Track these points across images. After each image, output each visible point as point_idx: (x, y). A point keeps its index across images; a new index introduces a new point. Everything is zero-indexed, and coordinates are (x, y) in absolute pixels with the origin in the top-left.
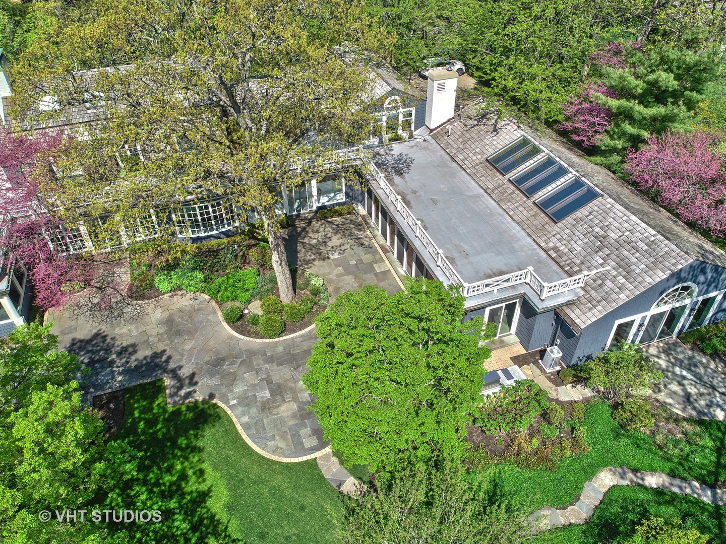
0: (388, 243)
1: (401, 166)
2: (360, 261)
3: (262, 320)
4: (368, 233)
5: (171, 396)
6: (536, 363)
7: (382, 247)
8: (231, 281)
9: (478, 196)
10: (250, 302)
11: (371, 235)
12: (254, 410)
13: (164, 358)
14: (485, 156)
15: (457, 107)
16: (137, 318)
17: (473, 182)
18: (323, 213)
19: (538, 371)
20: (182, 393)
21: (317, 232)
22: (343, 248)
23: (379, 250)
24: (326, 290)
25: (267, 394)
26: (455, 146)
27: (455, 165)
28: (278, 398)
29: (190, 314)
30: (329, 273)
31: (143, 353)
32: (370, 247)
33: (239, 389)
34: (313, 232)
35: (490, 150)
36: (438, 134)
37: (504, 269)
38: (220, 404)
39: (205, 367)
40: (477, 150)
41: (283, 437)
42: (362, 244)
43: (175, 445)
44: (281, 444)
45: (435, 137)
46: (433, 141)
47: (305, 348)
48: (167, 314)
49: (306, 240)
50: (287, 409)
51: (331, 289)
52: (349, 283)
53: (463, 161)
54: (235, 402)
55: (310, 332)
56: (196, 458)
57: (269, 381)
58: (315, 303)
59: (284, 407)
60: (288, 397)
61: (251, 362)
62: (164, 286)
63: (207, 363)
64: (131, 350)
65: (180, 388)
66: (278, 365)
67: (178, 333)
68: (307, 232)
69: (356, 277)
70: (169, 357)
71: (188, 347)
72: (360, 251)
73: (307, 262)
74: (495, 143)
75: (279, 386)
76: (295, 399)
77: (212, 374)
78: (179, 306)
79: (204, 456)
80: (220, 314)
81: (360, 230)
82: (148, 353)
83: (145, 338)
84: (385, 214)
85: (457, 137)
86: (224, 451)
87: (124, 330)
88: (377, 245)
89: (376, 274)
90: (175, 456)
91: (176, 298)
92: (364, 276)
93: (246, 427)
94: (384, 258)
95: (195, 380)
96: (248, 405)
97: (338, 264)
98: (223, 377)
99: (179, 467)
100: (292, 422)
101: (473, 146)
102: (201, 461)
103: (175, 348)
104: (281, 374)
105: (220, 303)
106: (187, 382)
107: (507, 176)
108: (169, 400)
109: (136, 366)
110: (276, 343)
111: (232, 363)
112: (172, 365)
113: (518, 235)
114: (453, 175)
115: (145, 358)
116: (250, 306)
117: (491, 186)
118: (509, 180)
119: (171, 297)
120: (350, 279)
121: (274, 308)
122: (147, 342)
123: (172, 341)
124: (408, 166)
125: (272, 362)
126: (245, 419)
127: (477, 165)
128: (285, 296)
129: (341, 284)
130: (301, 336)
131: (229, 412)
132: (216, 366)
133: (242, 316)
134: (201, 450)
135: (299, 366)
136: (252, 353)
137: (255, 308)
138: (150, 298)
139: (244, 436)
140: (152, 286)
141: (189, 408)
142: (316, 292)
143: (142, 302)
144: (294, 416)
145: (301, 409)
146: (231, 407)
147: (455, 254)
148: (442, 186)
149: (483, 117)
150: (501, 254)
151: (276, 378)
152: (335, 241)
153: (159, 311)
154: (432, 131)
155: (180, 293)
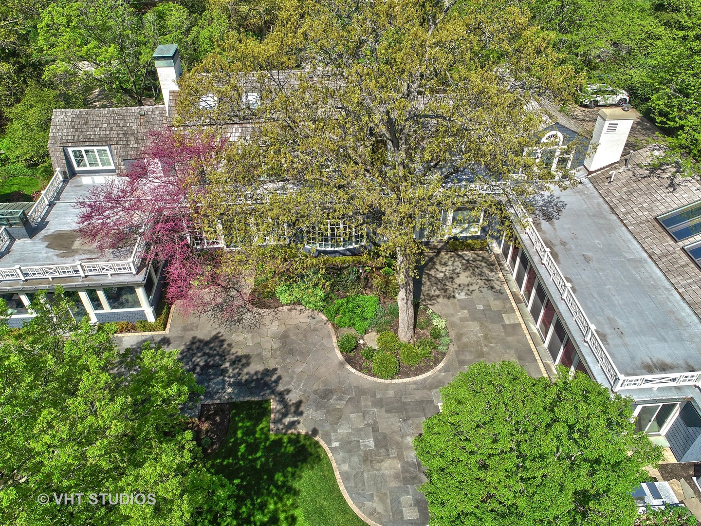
0: (522, 292)
1: (550, 210)
2: (488, 307)
3: (377, 357)
4: (501, 275)
5: (276, 422)
6: (688, 479)
7: (514, 295)
8: (350, 306)
9: (640, 261)
10: (366, 332)
11: (503, 279)
12: (355, 459)
13: (274, 378)
14: (654, 214)
15: (625, 153)
16: (254, 327)
17: (635, 242)
18: (455, 245)
19: (690, 491)
20: (287, 421)
21: (445, 264)
22: (471, 288)
23: (511, 298)
24: (448, 335)
25: (371, 443)
26: (617, 195)
27: (614, 217)
28: (382, 451)
29: (307, 332)
30: (453, 315)
31: (255, 367)
32: (501, 292)
33: (343, 430)
34: (441, 264)
35: (661, 207)
36: (601, 178)
37: (668, 361)
38: (322, 443)
39: (312, 397)
40: (645, 205)
41: (382, 500)
42: (492, 288)
43: (271, 479)
44: (379, 508)
45: (593, 181)
46: (590, 185)
47: (417, 398)
48: (283, 329)
49: (432, 272)
50: (390, 466)
51: (452, 334)
52: (474, 331)
53: (625, 214)
54: (336, 444)
55: (425, 380)
56: (290, 502)
57: (375, 430)
58: (435, 348)
59: (386, 464)
60: (393, 452)
61: (359, 401)
62: (284, 298)
63: (315, 392)
64: (244, 361)
65: (285, 415)
66: (388, 411)
67: (291, 352)
68: (434, 263)
69: (482, 325)
70: (279, 378)
71: (298, 370)
72: (488, 294)
73: (431, 298)
74: (668, 200)
75: (385, 437)
76: (400, 457)
77: (318, 407)
78: (296, 321)
79: (299, 500)
80: (334, 339)
81: (492, 271)
82: (260, 368)
83: (259, 351)
84: (525, 261)
85: (620, 184)
86: (319, 500)
87: (241, 338)
88: (508, 291)
89: (504, 326)
90: (269, 493)
91: (294, 312)
92: (491, 326)
93: (346, 477)
94: (515, 308)
95: (302, 409)
96: (350, 451)
97: (463, 305)
98: (328, 412)
99: (272, 507)
100: (393, 484)
101: (640, 200)
102: (294, 506)
103: (286, 369)
104: (390, 423)
105: (336, 328)
106: (293, 409)
107: (681, 244)
108: (272, 426)
109: (246, 380)
110: (387, 385)
111: (340, 399)
112: (281, 388)
113: (688, 320)
114: (611, 229)
115: (256, 373)
116: (366, 337)
117: (658, 252)
118: (683, 249)
119: (290, 310)
120: (474, 326)
121: (391, 345)
122: (259, 355)
123: (284, 360)
124: (559, 211)
125: (381, 406)
126: (346, 467)
127: (642, 223)
128: (404, 334)
129: (464, 330)
130: (415, 383)
131: (330, 455)
132: (323, 398)
133: (357, 347)
134: (296, 493)
135: (408, 418)
136: (361, 391)
137: (371, 340)
138: (269, 307)
139: (342, 488)
140: (273, 295)
141: (290, 441)
142: (436, 335)
143: (261, 311)
144: (396, 477)
145: (404, 470)
146: (333, 450)
147: (607, 330)
148: (597, 241)
149: (655, 169)
150: (665, 341)
151: (383, 427)
152: (464, 278)
153: (276, 323)
154: (590, 173)
155: (299, 308)
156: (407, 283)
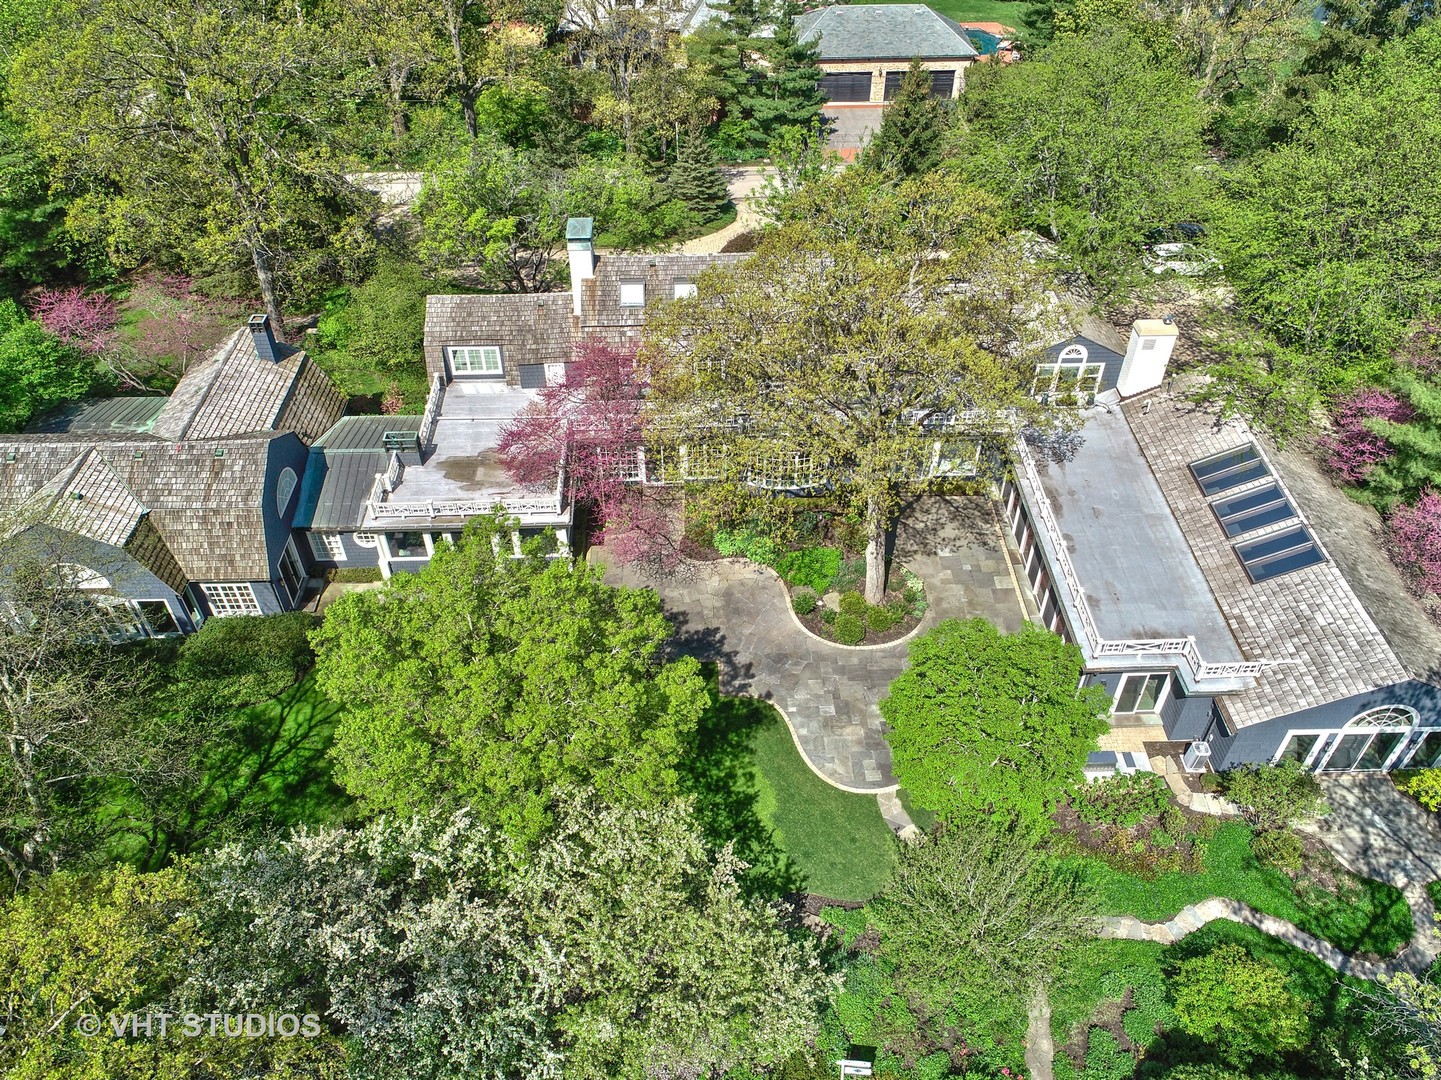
0: (1022, 550)
1: (1063, 448)
2: (977, 568)
3: (839, 620)
4: (997, 528)
5: (724, 684)
6: (1176, 757)
7: (1012, 554)
8: (807, 560)
9: (1161, 518)
10: (826, 592)
11: (1000, 533)
12: (814, 725)
13: (718, 636)
14: (1188, 460)
15: (1168, 374)
16: (690, 582)
17: (1159, 494)
18: (940, 489)
19: (1174, 768)
20: (737, 683)
21: (927, 512)
22: (958, 543)
23: (1007, 557)
24: (924, 598)
25: (832, 710)
26: (1151, 431)
27: (1142, 461)
28: (844, 717)
29: (755, 590)
30: (933, 576)
31: (694, 626)
32: (995, 550)
33: (801, 696)
34: (922, 510)
35: (1198, 452)
36: (1130, 406)
37: (1162, 629)
38: (777, 707)
39: (764, 660)
40: (1180, 447)
41: (844, 762)
42: (985, 544)
43: (724, 737)
44: (840, 770)
45: (1125, 410)
46: (1121, 416)
47: (885, 666)
48: (725, 585)
49: (910, 522)
50: (852, 733)
51: (930, 598)
52: (956, 595)
53: (1155, 458)
54: (794, 709)
55: (895, 647)
56: (747, 760)
57: (836, 696)
58: (908, 613)
59: (849, 730)
60: (856, 719)
61: (818, 667)
62: (725, 548)
63: (768, 656)
64: (681, 618)
65: (734, 677)
66: (850, 679)
67: (737, 612)
68: (914, 510)
69: (967, 589)
70: (723, 638)
71: (747, 632)
72: (980, 552)
73: (906, 554)
74: (1208, 442)
75: (847, 704)
76: (863, 724)
77: (772, 671)
78: (740, 577)
79: (756, 760)
80: (788, 599)
81: (987, 522)
82: (701, 627)
83: (699, 609)
84: (1024, 515)
85: (1157, 417)
86: (776, 760)
87: (675, 594)
88: (1005, 549)
89: (995, 591)
90: (724, 751)
91: (737, 566)
92: (979, 591)
93: (804, 741)
94: (1011, 570)
95: (752, 672)
96: (808, 717)
97: (947, 564)
98: (783, 677)
99: (728, 764)
100: (856, 749)
101: (1176, 439)
102: (752, 764)
103: (731, 629)
104: (851, 690)
105: (790, 585)
106: (742, 672)
107: (1209, 499)
108: (721, 688)
109: (686, 640)
110: (851, 652)
111: (796, 664)
112: (726, 648)
113: (1197, 587)
114: (1134, 476)
115: (697, 632)
116: (825, 597)
117: (1182, 506)
118: (1210, 505)
119: (732, 563)
120: (958, 590)
121: (855, 608)
122: (700, 614)
123: (729, 621)
124: (1074, 450)
125: (843, 674)
126: (804, 732)
127: (1172, 470)
128: (872, 595)
129: (945, 594)
130: (883, 651)
131: (786, 719)
132: (777, 662)
133: (814, 609)
134: (752, 752)
135: (874, 686)
136: (820, 657)
137: (832, 601)
138: (706, 559)
139: (800, 749)
140: (710, 543)
141: (742, 702)
142: (911, 598)
143: (696, 563)
144: (859, 742)
145: (868, 736)
146: (790, 714)
147: (1102, 595)
148: (1113, 491)
149: (1202, 400)
150: (1165, 608)
151: (844, 694)
152: (949, 531)
153: (716, 578)
154: (1123, 399)
155: (742, 560)
156: (879, 535)
